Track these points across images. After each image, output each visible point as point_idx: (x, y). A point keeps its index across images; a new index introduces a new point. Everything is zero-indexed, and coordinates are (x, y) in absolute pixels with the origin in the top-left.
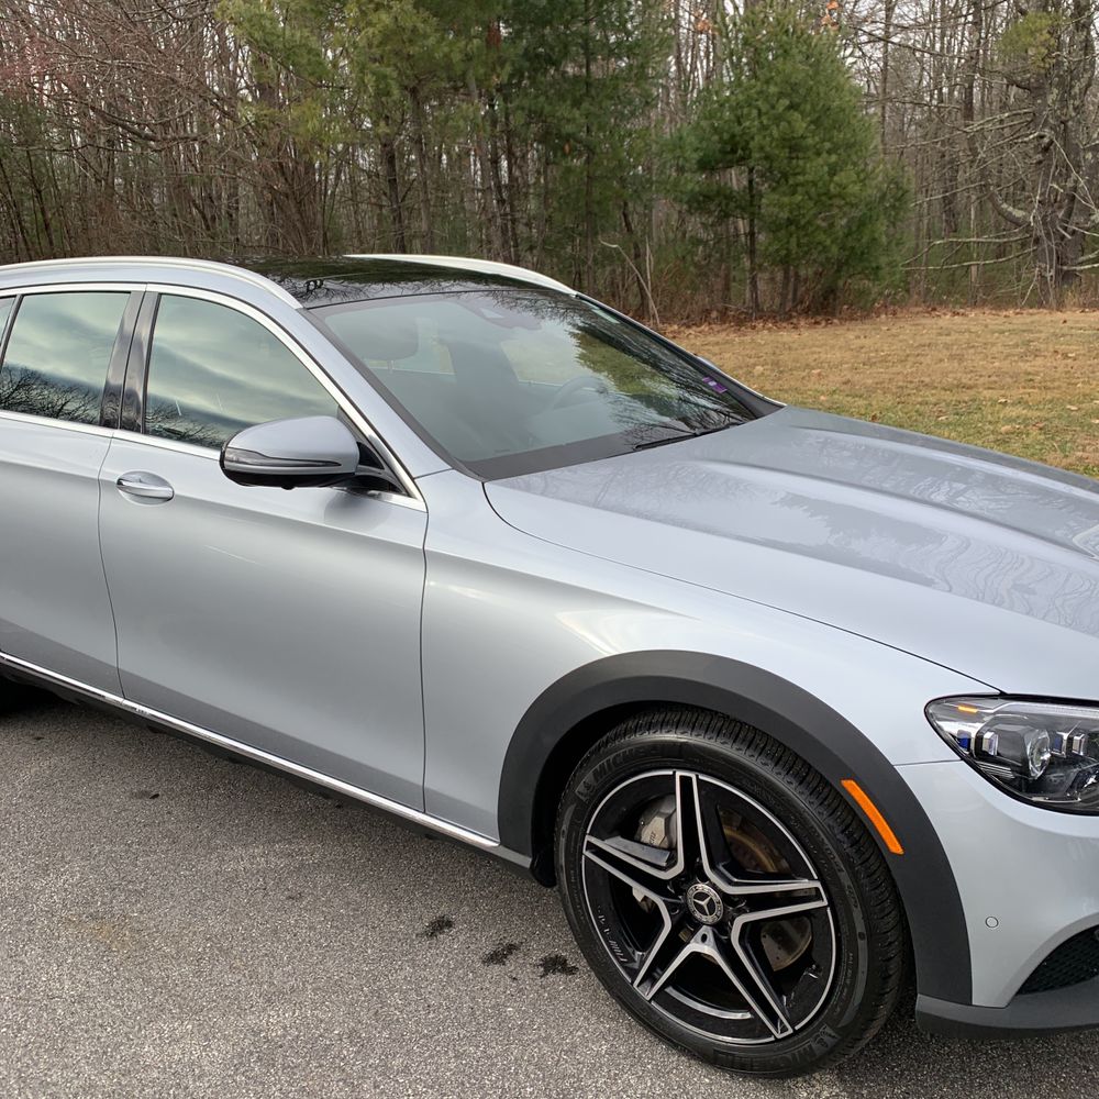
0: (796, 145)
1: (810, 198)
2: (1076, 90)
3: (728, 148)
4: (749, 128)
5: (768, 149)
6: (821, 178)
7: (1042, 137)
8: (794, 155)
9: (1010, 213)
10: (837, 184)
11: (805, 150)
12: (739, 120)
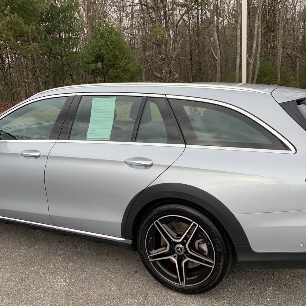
0: (116, 57)
1: (121, 71)
3: (98, 57)
4: (103, 52)
5: (109, 58)
6: (124, 65)
7: (163, 57)
8: (116, 60)
9: (157, 75)
10: (127, 67)
11: (119, 59)
12: (100, 50)
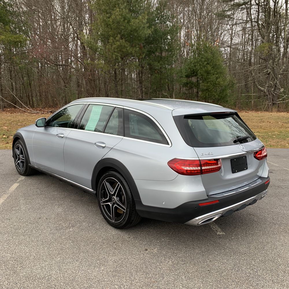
0: (209, 72)
1: (211, 84)
2: (276, 60)
3: (192, 72)
4: (197, 68)
5: (202, 73)
6: (214, 80)
7: (268, 71)
8: (208, 75)
9: (260, 89)
10: (218, 81)
11: (210, 74)
12: (195, 66)
